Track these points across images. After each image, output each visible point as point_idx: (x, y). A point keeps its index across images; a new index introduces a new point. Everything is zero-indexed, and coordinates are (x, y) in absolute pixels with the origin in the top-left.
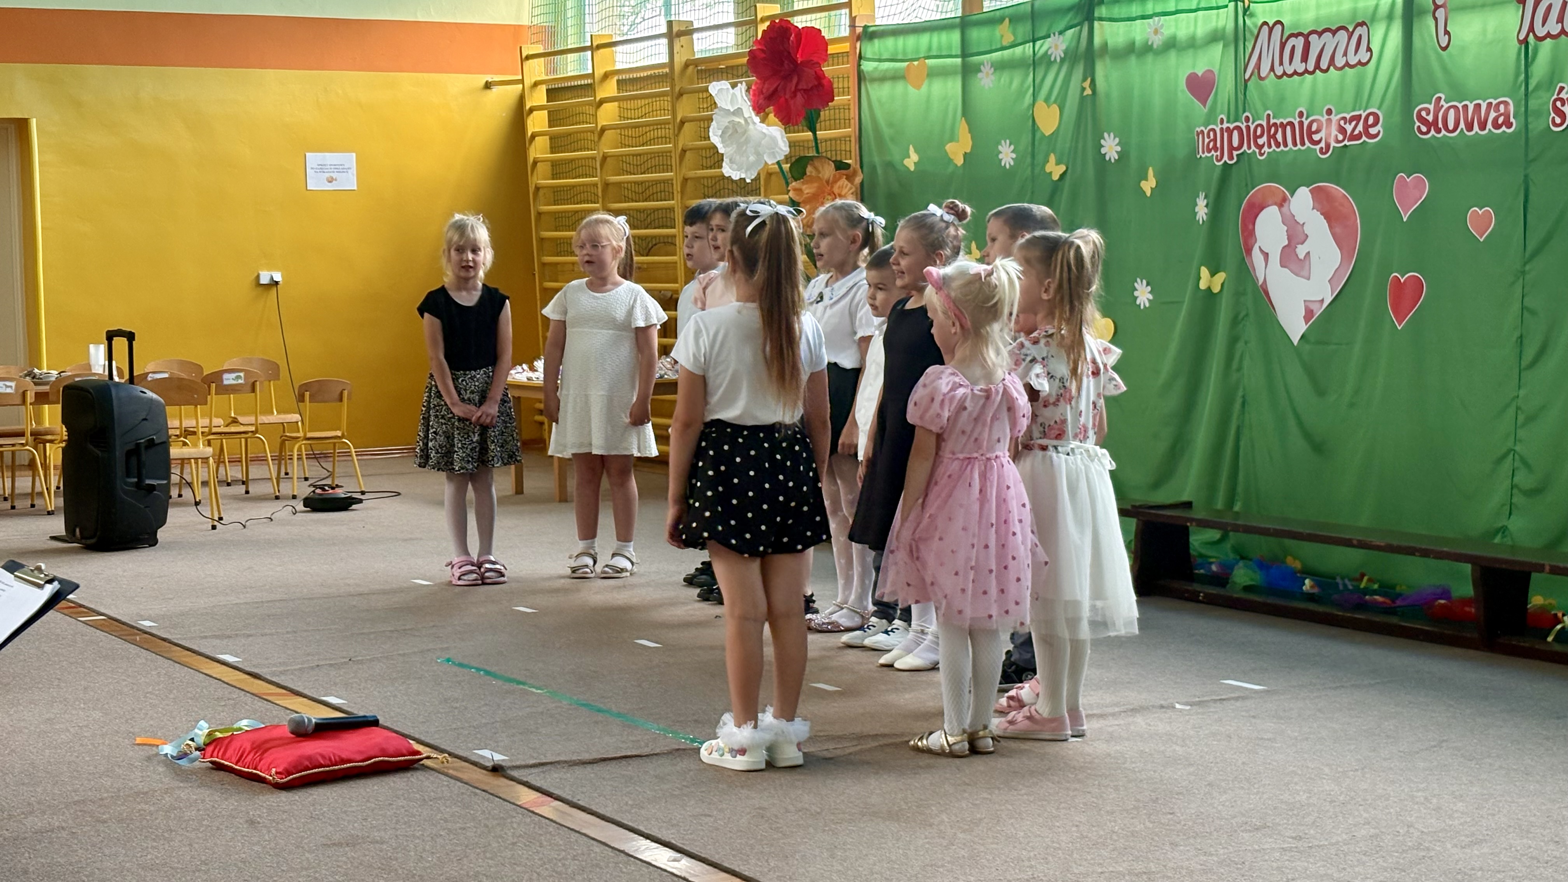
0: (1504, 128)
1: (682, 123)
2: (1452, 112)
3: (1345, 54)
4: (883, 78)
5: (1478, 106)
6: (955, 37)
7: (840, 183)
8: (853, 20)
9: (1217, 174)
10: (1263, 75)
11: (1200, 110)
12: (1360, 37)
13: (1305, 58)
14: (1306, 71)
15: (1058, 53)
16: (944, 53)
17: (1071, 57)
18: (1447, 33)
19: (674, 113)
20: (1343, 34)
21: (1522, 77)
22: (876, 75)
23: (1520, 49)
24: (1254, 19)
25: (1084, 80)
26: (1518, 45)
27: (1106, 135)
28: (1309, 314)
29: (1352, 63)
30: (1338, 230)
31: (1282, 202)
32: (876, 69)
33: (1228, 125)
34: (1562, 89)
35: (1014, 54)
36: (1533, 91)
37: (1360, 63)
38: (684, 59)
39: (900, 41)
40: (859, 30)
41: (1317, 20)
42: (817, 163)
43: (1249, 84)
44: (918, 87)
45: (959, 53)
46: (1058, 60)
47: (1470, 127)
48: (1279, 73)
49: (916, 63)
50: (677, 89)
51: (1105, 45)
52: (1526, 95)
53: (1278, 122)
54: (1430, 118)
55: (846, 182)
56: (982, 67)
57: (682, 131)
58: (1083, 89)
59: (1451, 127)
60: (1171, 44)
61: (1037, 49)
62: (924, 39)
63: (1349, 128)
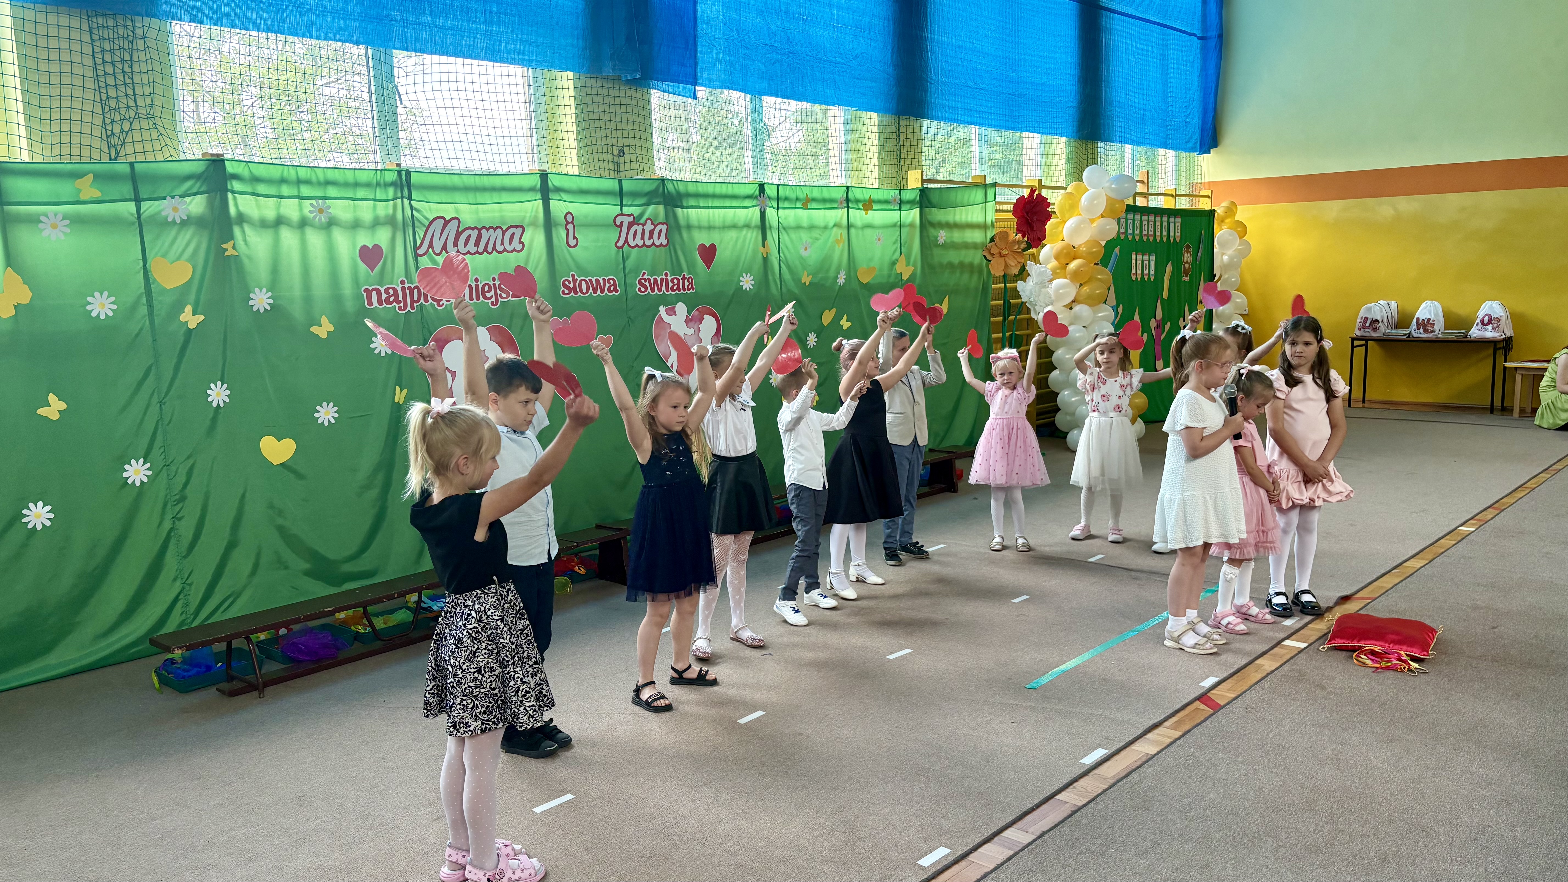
0: (614, 293)
2: (583, 283)
5: (597, 280)
10: (438, 252)
11: (366, 273)
12: (513, 234)
13: (477, 244)
14: (477, 252)
15: (177, 215)
17: (196, 221)
18: (575, 238)
20: (499, 231)
21: (622, 266)
23: (618, 252)
24: (422, 213)
25: (223, 242)
26: (617, 249)
27: (255, 289)
29: (507, 250)
33: (411, 285)
34: (644, 274)
36: (628, 273)
37: (515, 250)
41: (480, 220)
43: (423, 257)
46: (177, 221)
47: (595, 291)
52: (625, 276)
54: (571, 286)
56: (44, 219)
58: (224, 250)
59: (584, 291)
60: (333, 222)
61: (141, 208)
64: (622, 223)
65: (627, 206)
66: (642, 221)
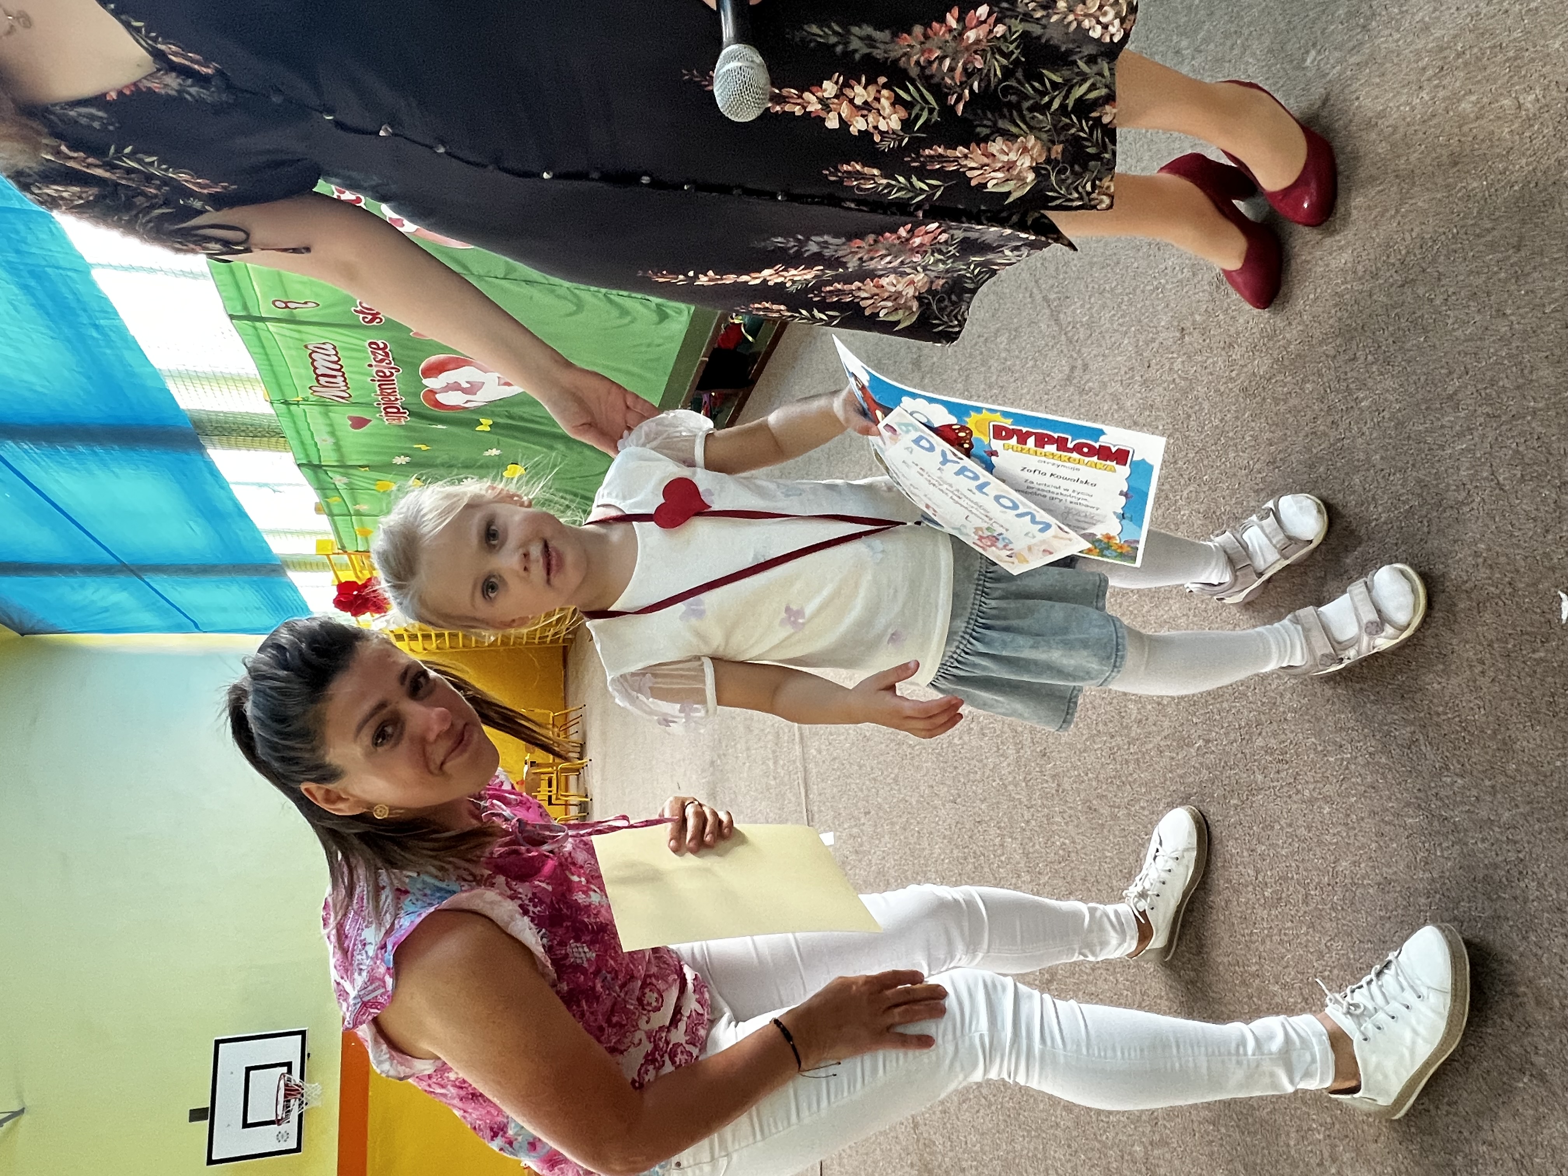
3: (328, 355)
6: (339, 518)
10: (347, 396)
11: (375, 425)
13: (335, 377)
14: (343, 376)
15: (345, 480)
16: (349, 522)
18: (306, 303)
20: (313, 355)
24: (310, 397)
25: (360, 471)
27: (393, 462)
28: (508, 384)
29: (335, 353)
30: (451, 366)
31: (433, 392)
33: (383, 413)
35: (347, 497)
37: (335, 348)
39: (346, 538)
41: (306, 369)
43: (354, 402)
45: (349, 517)
48: (345, 388)
51: (337, 461)
53: (379, 391)
54: (370, 317)
56: (357, 509)
60: (333, 434)
63: (380, 357)
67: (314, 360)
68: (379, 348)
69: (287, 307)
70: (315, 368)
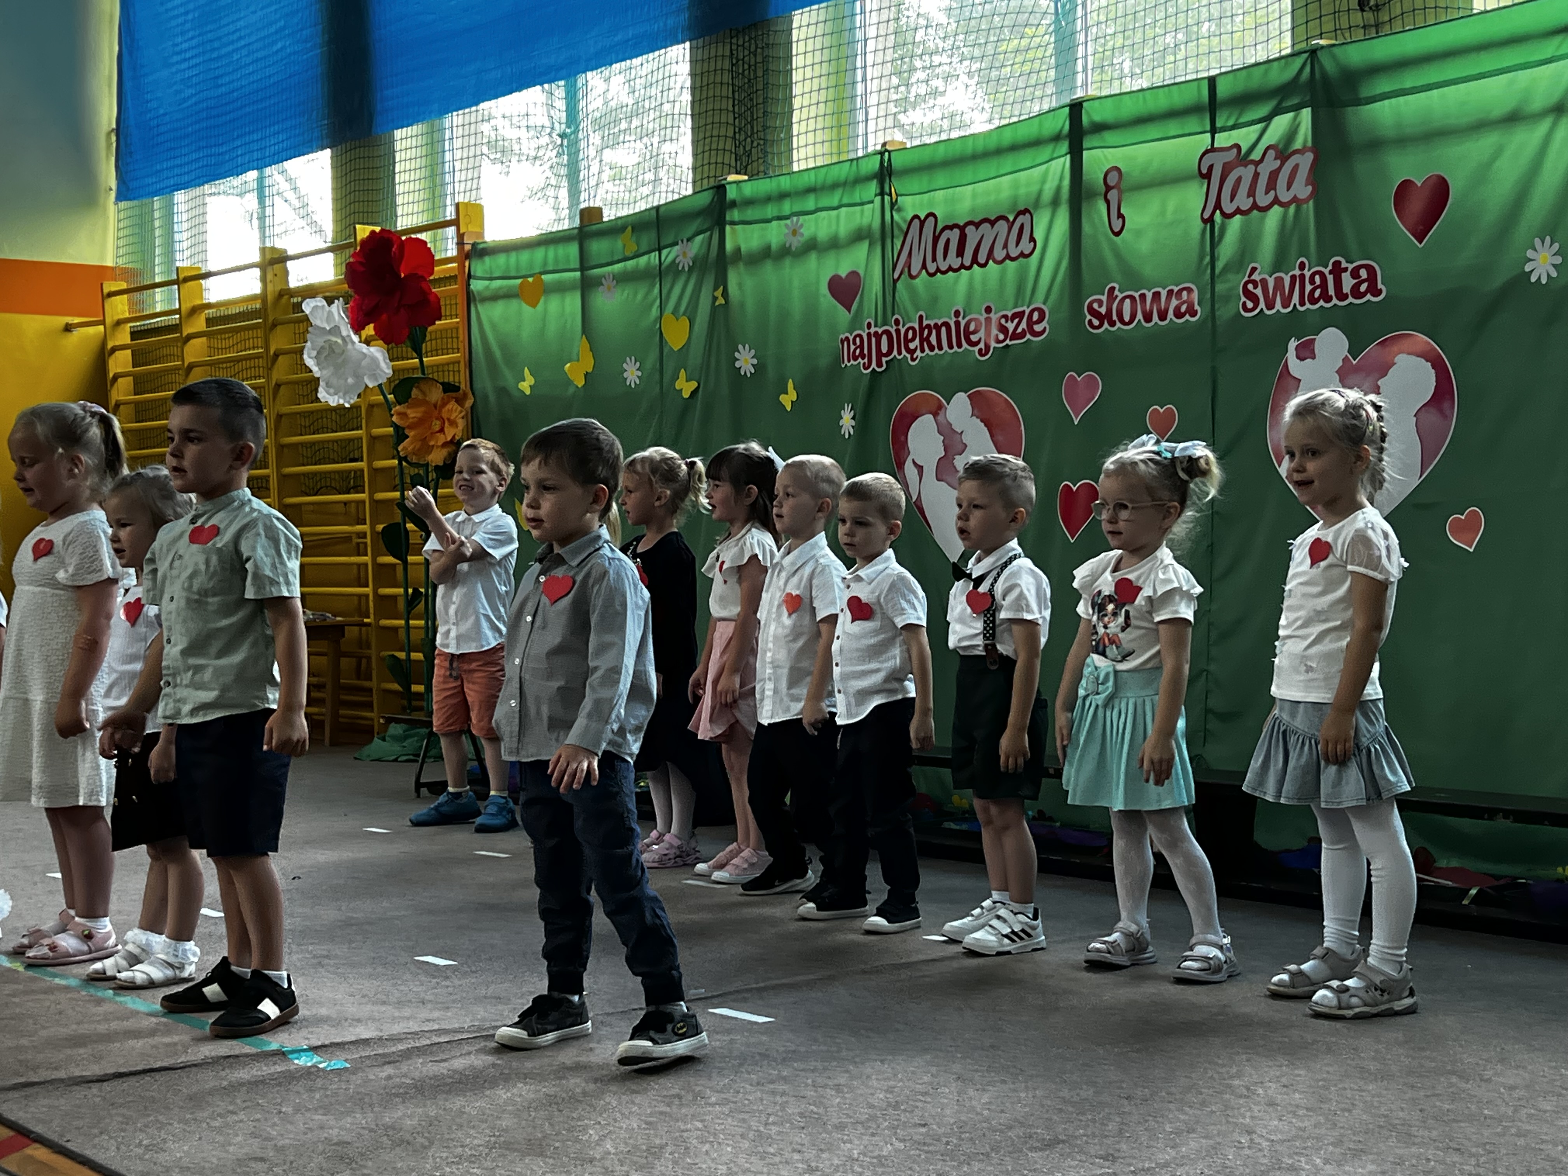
0: (1187, 317)
1: (276, 355)
3: (1005, 246)
4: (495, 297)
5: (1157, 295)
6: (573, 250)
7: (449, 406)
8: (460, 237)
9: (865, 382)
10: (914, 273)
11: (843, 315)
12: (1022, 225)
13: (960, 253)
14: (962, 267)
15: (685, 262)
16: (561, 267)
17: (699, 265)
18: (1120, 216)
19: (267, 347)
20: (1002, 224)
21: (1208, 259)
22: (487, 294)
23: (1204, 232)
24: (903, 214)
25: (716, 289)
26: (1202, 225)
27: (740, 347)
29: (1013, 255)
32: (487, 288)
33: (877, 329)
34: (1254, 270)
35: (638, 264)
36: (1220, 274)
37: (1022, 255)
38: (278, 288)
39: (513, 257)
40: (468, 247)
41: (973, 210)
42: (423, 386)
43: (899, 285)
44: (534, 305)
45: (577, 266)
46: (686, 269)
47: (1148, 318)
48: (932, 269)
49: (530, 280)
50: (271, 319)
51: (738, 250)
52: (1213, 279)
53: (932, 323)
54: (1103, 310)
55: (456, 405)
56: (603, 281)
57: (276, 366)
58: (715, 299)
59: (1127, 318)
60: (812, 246)
61: (663, 258)
62: (540, 253)
63: (1011, 326)
64: (1211, 168)
65: (1224, 129)
66: (1256, 155)
67: (993, 223)
68: (1030, 323)
69: (1108, 188)
70: (977, 225)
